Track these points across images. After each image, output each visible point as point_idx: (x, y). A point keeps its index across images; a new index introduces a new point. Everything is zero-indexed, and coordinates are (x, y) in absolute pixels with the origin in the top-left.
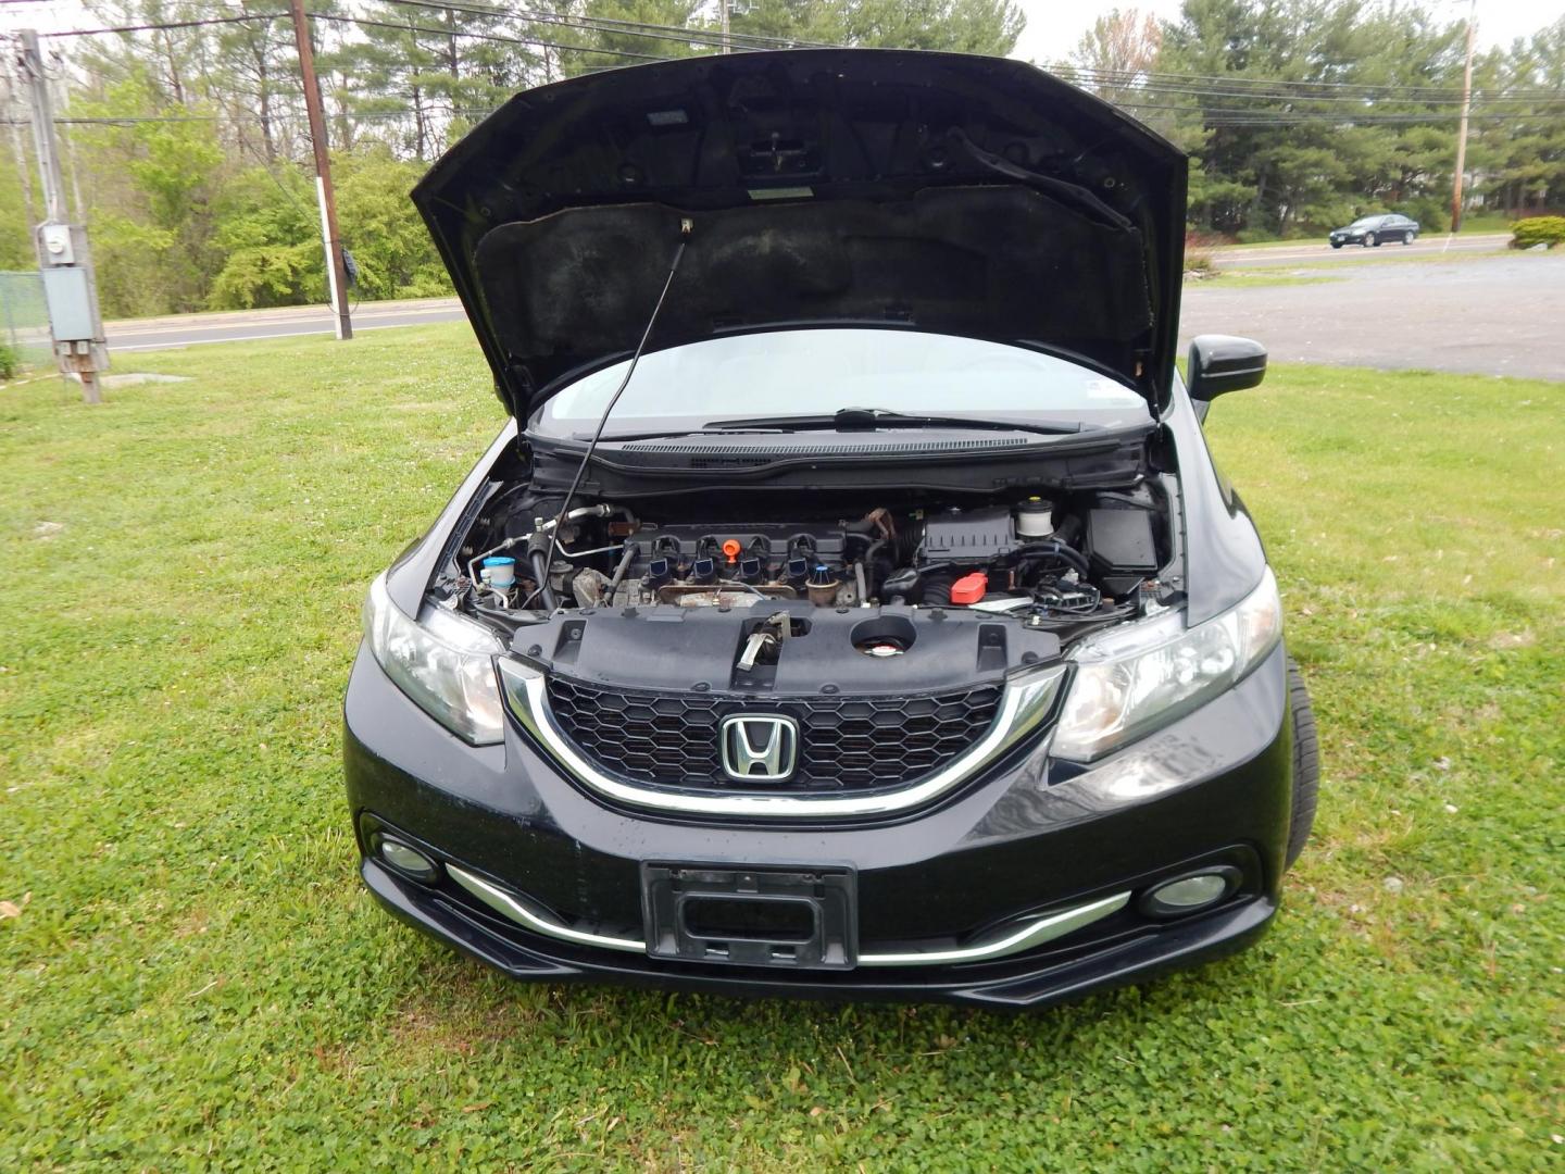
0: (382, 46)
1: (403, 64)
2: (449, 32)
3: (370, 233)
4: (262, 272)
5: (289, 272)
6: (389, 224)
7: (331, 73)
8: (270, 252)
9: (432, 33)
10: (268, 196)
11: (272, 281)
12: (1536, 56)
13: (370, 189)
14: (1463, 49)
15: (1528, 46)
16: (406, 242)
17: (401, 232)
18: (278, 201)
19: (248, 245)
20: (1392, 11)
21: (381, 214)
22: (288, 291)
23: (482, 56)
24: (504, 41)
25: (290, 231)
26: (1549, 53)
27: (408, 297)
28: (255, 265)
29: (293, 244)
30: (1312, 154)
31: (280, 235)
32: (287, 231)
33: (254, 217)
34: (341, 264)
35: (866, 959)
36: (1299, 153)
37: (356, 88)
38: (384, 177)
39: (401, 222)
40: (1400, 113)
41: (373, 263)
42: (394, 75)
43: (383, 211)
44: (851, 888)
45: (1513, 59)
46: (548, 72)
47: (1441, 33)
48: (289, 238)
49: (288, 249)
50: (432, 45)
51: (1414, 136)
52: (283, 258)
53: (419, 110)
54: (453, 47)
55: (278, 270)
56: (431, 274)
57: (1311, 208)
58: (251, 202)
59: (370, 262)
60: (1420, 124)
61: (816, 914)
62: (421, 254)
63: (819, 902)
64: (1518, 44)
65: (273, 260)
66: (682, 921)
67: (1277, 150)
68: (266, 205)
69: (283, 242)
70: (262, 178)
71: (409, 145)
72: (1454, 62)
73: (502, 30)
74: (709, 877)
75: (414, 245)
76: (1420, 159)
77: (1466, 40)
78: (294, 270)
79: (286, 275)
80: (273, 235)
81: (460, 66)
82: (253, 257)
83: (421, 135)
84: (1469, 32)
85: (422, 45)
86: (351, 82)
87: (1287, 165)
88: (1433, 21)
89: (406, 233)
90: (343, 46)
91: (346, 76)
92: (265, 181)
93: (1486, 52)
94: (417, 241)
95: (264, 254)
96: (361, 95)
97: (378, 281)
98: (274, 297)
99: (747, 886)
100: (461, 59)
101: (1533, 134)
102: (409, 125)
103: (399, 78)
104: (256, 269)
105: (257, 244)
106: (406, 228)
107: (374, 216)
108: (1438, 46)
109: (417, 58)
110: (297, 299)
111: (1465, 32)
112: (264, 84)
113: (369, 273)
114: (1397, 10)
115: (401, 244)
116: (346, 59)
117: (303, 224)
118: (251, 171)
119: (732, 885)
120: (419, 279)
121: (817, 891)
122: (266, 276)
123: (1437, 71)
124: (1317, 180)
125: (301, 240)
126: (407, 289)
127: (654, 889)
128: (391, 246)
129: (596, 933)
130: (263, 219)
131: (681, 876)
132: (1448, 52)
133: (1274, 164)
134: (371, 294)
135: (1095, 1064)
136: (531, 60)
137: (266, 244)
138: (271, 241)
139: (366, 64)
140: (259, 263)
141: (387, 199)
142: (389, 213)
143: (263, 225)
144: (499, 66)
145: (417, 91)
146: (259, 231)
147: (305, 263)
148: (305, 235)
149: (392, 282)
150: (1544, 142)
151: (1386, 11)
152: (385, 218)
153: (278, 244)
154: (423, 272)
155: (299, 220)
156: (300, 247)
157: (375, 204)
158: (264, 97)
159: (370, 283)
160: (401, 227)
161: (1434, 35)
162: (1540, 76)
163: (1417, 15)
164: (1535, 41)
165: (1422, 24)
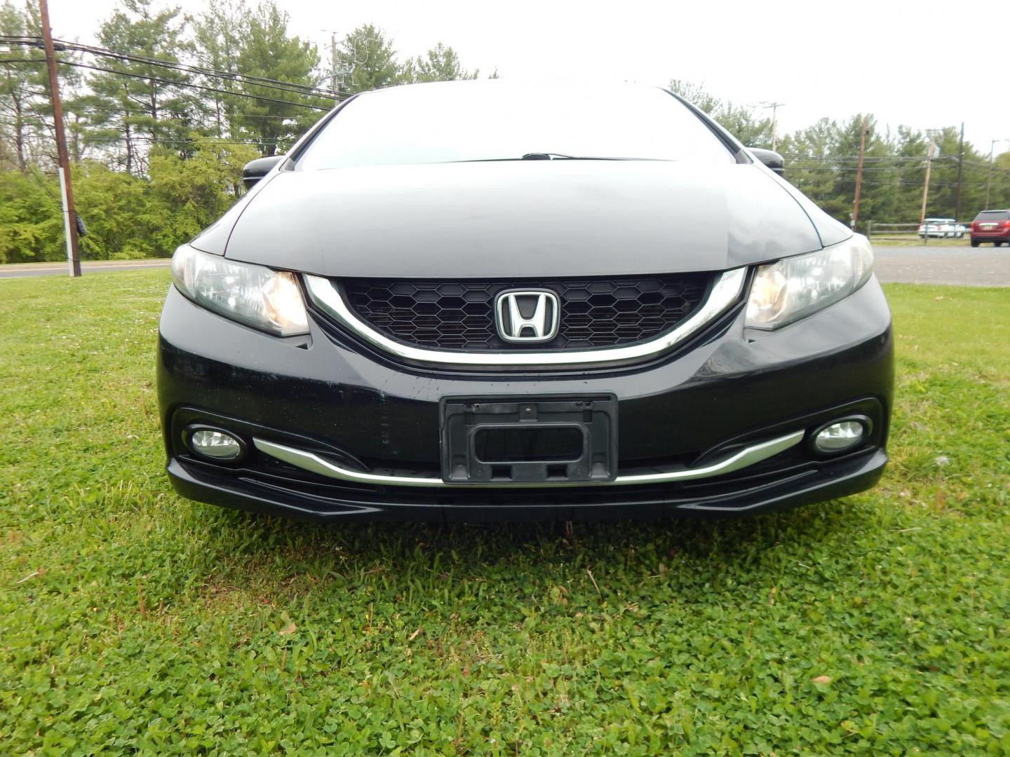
0: (104, 97)
1: (119, 110)
2: (152, 91)
3: (93, 217)
4: (13, 240)
5: (33, 240)
6: (106, 212)
7: (67, 114)
8: (20, 227)
9: (140, 91)
10: (20, 190)
11: (21, 246)
12: (808, 143)
13: (95, 188)
14: (769, 135)
15: (803, 136)
16: (118, 223)
17: (115, 216)
18: (27, 194)
19: (4, 222)
20: (729, 112)
21: (101, 204)
22: (32, 254)
23: (174, 107)
24: (188, 98)
25: (35, 213)
26: (814, 140)
27: (119, 259)
28: (8, 235)
29: (37, 223)
31: (28, 216)
32: (32, 214)
33: (9, 204)
34: (75, 226)
35: (621, 480)
37: (85, 124)
38: (105, 180)
39: (116, 210)
41: (94, 236)
42: (112, 117)
43: (103, 202)
44: (614, 414)
45: (796, 143)
46: (219, 119)
47: (757, 125)
48: (34, 219)
49: (33, 226)
50: (139, 98)
52: (29, 231)
53: (128, 140)
54: (154, 101)
55: (25, 239)
56: (135, 245)
58: (8, 193)
59: (92, 236)
61: (585, 436)
62: (129, 231)
63: (588, 426)
64: (798, 134)
65: (22, 232)
66: (473, 450)
68: (19, 196)
69: (30, 221)
70: (16, 179)
71: (120, 163)
72: (765, 142)
73: (187, 91)
74: (497, 408)
75: (125, 226)
77: (771, 130)
78: (37, 240)
79: (30, 243)
80: (23, 216)
81: (158, 113)
82: (8, 230)
83: (130, 157)
84: (772, 125)
85: (132, 99)
86: (82, 120)
88: (752, 118)
89: (119, 218)
90: (76, 96)
91: (78, 116)
92: (19, 181)
93: (782, 138)
94: (126, 223)
95: (16, 228)
96: (89, 128)
97: (97, 249)
98: (21, 258)
99: (528, 416)
100: (159, 109)
101: (810, 184)
102: (121, 150)
103: (116, 118)
104: (9, 238)
105: (11, 222)
106: (118, 214)
107: (96, 206)
108: (756, 132)
109: (129, 106)
110: (38, 258)
111: (770, 126)
112: (19, 119)
113: (91, 242)
114: (732, 112)
115: (115, 224)
116: (78, 105)
117: (45, 209)
118: (7, 173)
119: (515, 416)
120: (127, 248)
121: (588, 416)
122: (17, 243)
125: (43, 220)
126: (118, 254)
127: (450, 423)
128: (107, 225)
129: (392, 475)
130: (16, 205)
131: (474, 409)
132: (761, 136)
134: (94, 256)
135: (782, 571)
136: (206, 112)
137: (17, 222)
138: (21, 220)
139: (92, 109)
140: (12, 234)
141: (106, 195)
142: (106, 203)
143: (16, 209)
144: (185, 115)
145: (128, 127)
146: (13, 213)
147: (45, 235)
148: (46, 216)
149: (107, 249)
150: (816, 189)
151: (726, 112)
152: (104, 207)
153: (26, 222)
154: (129, 243)
155: (42, 206)
156: (42, 225)
157: (97, 198)
158: (19, 126)
159: (92, 250)
160: (115, 214)
161: (753, 127)
162: (811, 153)
163: (743, 114)
164: (806, 133)
165: (746, 120)
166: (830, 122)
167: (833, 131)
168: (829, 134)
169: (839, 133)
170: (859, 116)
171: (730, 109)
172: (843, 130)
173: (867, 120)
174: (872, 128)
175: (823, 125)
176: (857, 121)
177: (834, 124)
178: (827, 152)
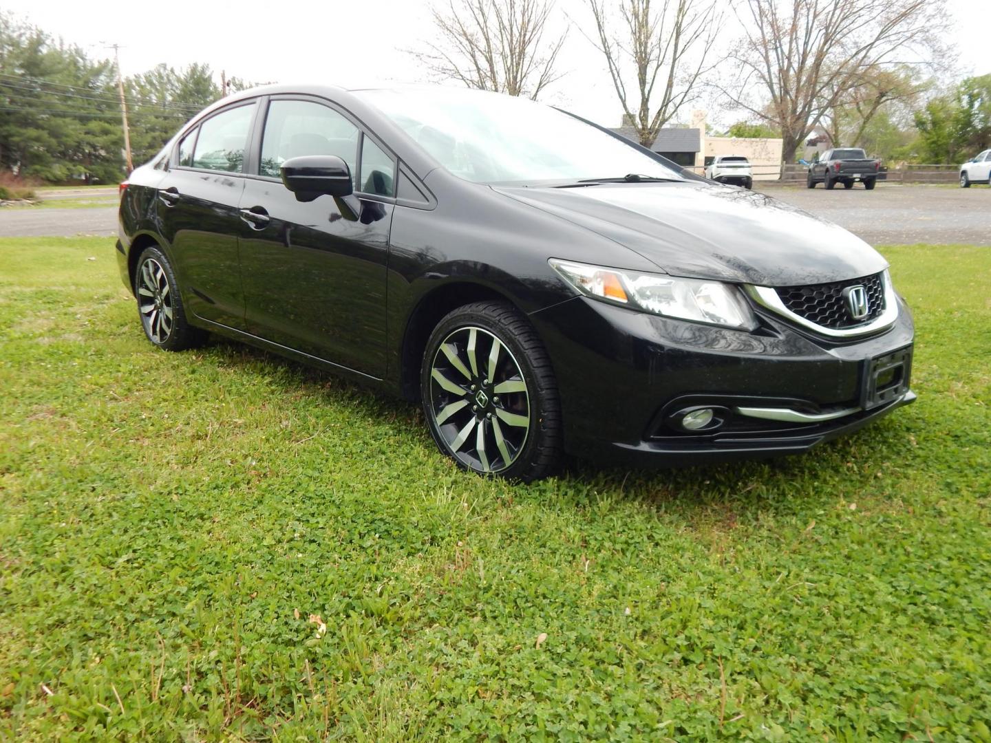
12: (148, 87)
14: (111, 76)
15: (143, 81)
20: (62, 48)
26: (155, 85)
30: (32, 132)
36: (23, 131)
40: (82, 111)
45: (137, 87)
47: (95, 65)
51: (93, 125)
57: (38, 167)
60: (95, 119)
64: (137, 77)
67: (7, 128)
76: (100, 140)
77: (112, 71)
84: (113, 67)
87: (16, 139)
88: (89, 57)
93: (124, 81)
108: (97, 72)
111: (110, 66)
114: (65, 48)
123: (98, 87)
124: (37, 148)
132: (102, 78)
133: (6, 137)
151: (58, 48)
161: (92, 67)
162: (154, 99)
163: (78, 51)
164: (146, 77)
165: (83, 58)
166: (169, 68)
167: (172, 78)
168: (169, 80)
169: (179, 80)
170: (196, 65)
171: (62, 44)
172: (182, 77)
173: (203, 71)
174: (210, 77)
175: (162, 71)
176: (194, 70)
177: (172, 71)
178: (170, 98)
